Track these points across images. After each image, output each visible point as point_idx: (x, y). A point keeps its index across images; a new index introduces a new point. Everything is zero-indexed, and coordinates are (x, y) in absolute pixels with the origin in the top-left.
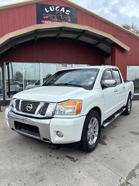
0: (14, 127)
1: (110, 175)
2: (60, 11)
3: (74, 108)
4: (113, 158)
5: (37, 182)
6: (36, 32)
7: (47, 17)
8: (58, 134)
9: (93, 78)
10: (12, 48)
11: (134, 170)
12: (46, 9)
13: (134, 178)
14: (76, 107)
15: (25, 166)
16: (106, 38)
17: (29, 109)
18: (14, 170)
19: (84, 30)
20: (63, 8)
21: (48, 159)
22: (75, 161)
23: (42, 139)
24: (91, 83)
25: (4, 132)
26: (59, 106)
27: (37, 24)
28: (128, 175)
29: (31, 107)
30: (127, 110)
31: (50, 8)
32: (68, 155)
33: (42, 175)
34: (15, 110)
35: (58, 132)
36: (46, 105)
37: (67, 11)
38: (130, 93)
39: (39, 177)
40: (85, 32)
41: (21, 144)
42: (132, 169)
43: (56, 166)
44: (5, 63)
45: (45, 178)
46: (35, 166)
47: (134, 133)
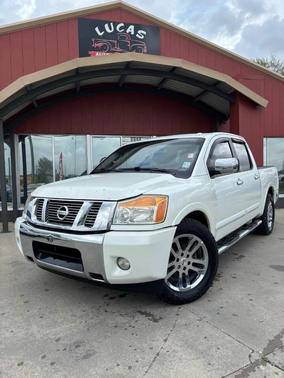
0: (32, 255)
1: (229, 345)
2: (125, 31)
3: (153, 212)
4: (235, 315)
5: (77, 360)
6: (78, 72)
7: (100, 45)
8: (120, 263)
9: (191, 156)
10: (30, 107)
11: (278, 337)
12: (97, 29)
13: (278, 351)
14: (156, 208)
15: (54, 330)
16: (219, 82)
17: (61, 216)
18: (31, 338)
19: (175, 68)
20: (132, 27)
21: (101, 317)
22: (156, 321)
23: (88, 276)
24: (187, 165)
25: (13, 269)
26: (121, 208)
27: (80, 56)
28: (265, 346)
29: (66, 213)
30: (264, 225)
31: (106, 26)
32: (143, 311)
33: (87, 348)
34: (34, 219)
35: (119, 259)
36: (96, 206)
37: (139, 32)
38: (271, 191)
39: (81, 351)
40: (175, 71)
41: (47, 290)
42: (275, 334)
43: (117, 329)
44: (16, 137)
45: (95, 353)
46: (75, 330)
47: (279, 268)
